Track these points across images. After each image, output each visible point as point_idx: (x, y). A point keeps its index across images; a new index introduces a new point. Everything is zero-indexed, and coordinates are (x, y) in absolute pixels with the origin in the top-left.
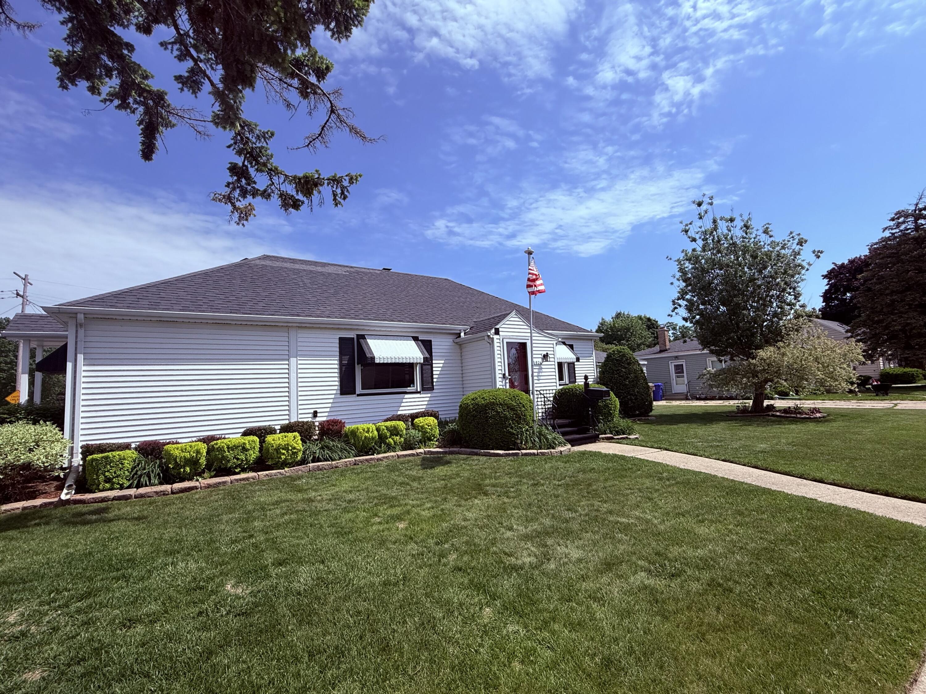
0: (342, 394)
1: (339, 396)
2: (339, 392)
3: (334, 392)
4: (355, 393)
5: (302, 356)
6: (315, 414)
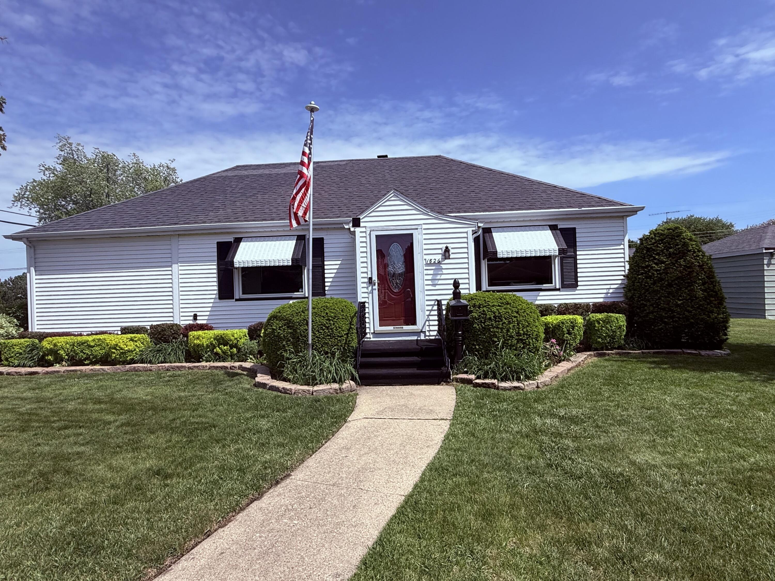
0: (220, 298)
1: (218, 300)
2: (218, 297)
3: (214, 296)
4: (233, 298)
5: (181, 262)
6: (195, 317)
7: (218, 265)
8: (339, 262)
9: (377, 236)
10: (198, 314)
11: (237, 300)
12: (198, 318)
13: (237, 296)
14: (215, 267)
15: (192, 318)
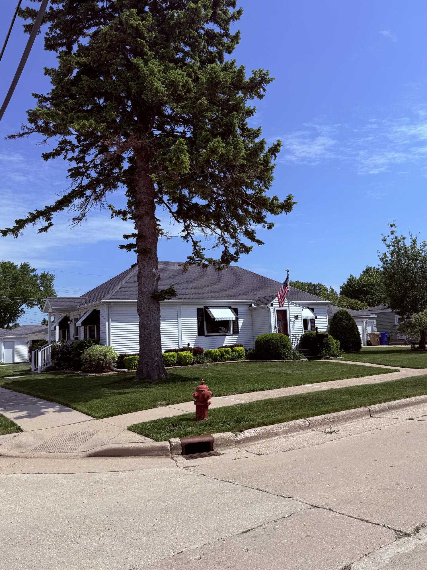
2: (198, 335)
3: (196, 334)
5: (183, 317)
6: (189, 344)
7: (198, 319)
8: (243, 319)
9: (277, 310)
10: (190, 343)
11: (206, 336)
12: (190, 345)
13: (205, 335)
14: (196, 320)
15: (187, 345)
